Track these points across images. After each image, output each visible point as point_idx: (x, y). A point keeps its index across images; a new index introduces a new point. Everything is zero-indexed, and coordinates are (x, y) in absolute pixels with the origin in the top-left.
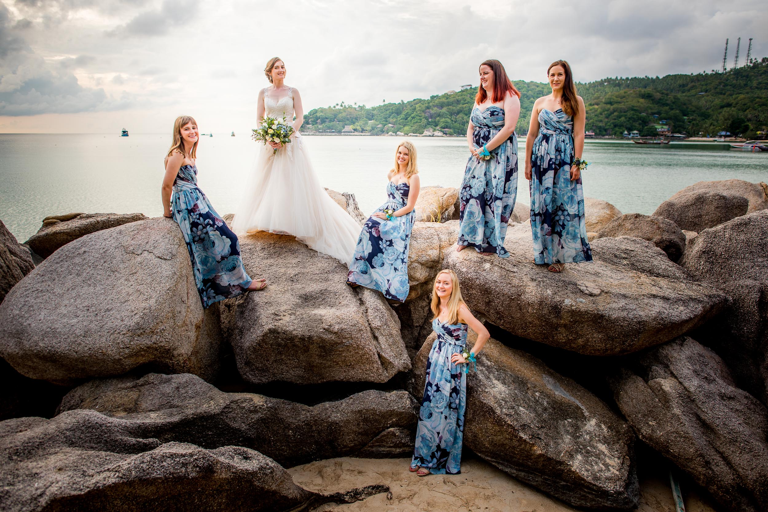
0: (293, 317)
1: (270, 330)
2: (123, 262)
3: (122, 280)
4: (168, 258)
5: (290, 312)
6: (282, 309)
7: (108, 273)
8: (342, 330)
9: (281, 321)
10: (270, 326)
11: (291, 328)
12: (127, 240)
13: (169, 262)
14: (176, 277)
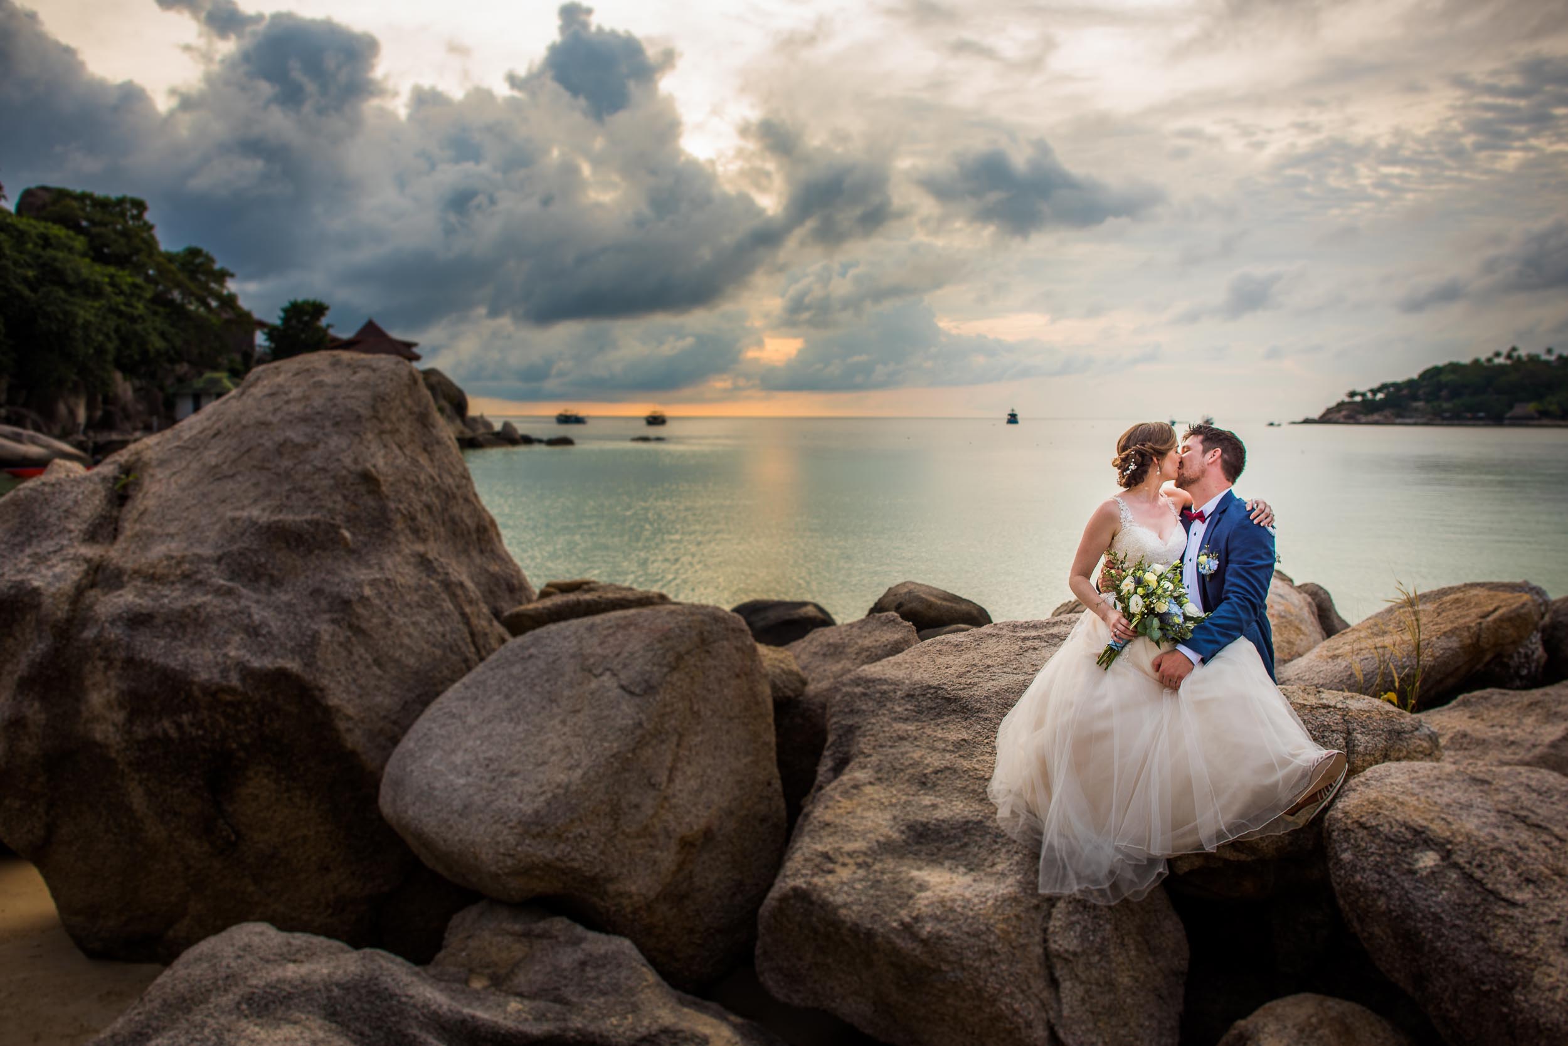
0: (861, 873)
1: (795, 889)
2: (571, 685)
3: (556, 721)
4: (637, 691)
5: (860, 860)
6: (849, 847)
7: (544, 703)
8: (940, 938)
9: (830, 878)
10: (800, 882)
11: (840, 899)
12: (592, 646)
13: (637, 700)
14: (639, 732)
